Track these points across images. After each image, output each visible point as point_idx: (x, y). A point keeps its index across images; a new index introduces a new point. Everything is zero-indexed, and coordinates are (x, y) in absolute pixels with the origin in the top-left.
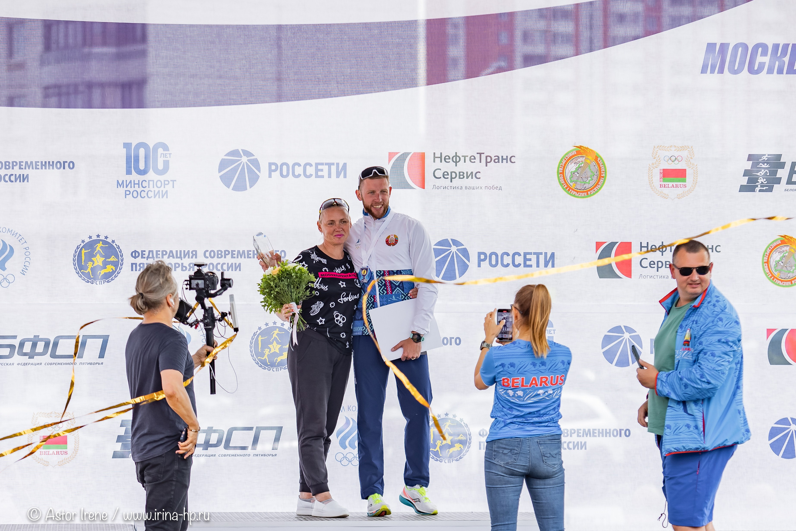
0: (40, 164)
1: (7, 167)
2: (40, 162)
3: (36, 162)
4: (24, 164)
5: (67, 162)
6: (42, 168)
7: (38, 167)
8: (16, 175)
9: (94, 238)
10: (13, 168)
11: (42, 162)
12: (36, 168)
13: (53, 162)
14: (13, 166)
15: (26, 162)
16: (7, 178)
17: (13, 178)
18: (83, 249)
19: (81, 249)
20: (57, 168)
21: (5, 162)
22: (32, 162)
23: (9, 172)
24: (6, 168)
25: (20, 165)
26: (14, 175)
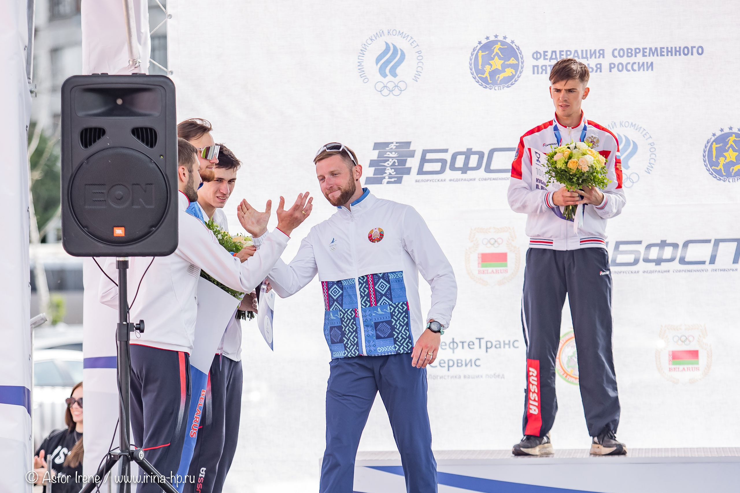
0: (665, 50)
1: (630, 55)
2: (666, 48)
3: (661, 48)
4: (648, 51)
5: (695, 47)
6: (667, 55)
7: (663, 53)
8: (639, 63)
9: (727, 130)
10: (636, 56)
11: (667, 48)
12: (662, 55)
13: (680, 48)
14: (636, 53)
15: (651, 49)
16: (629, 67)
17: (636, 67)
18: (714, 143)
19: (712, 144)
20: (685, 54)
21: (628, 49)
22: (656, 49)
23: (632, 60)
24: (628, 56)
25: (644, 52)
26: (637, 64)
